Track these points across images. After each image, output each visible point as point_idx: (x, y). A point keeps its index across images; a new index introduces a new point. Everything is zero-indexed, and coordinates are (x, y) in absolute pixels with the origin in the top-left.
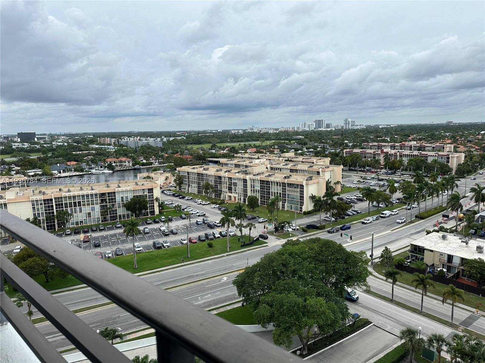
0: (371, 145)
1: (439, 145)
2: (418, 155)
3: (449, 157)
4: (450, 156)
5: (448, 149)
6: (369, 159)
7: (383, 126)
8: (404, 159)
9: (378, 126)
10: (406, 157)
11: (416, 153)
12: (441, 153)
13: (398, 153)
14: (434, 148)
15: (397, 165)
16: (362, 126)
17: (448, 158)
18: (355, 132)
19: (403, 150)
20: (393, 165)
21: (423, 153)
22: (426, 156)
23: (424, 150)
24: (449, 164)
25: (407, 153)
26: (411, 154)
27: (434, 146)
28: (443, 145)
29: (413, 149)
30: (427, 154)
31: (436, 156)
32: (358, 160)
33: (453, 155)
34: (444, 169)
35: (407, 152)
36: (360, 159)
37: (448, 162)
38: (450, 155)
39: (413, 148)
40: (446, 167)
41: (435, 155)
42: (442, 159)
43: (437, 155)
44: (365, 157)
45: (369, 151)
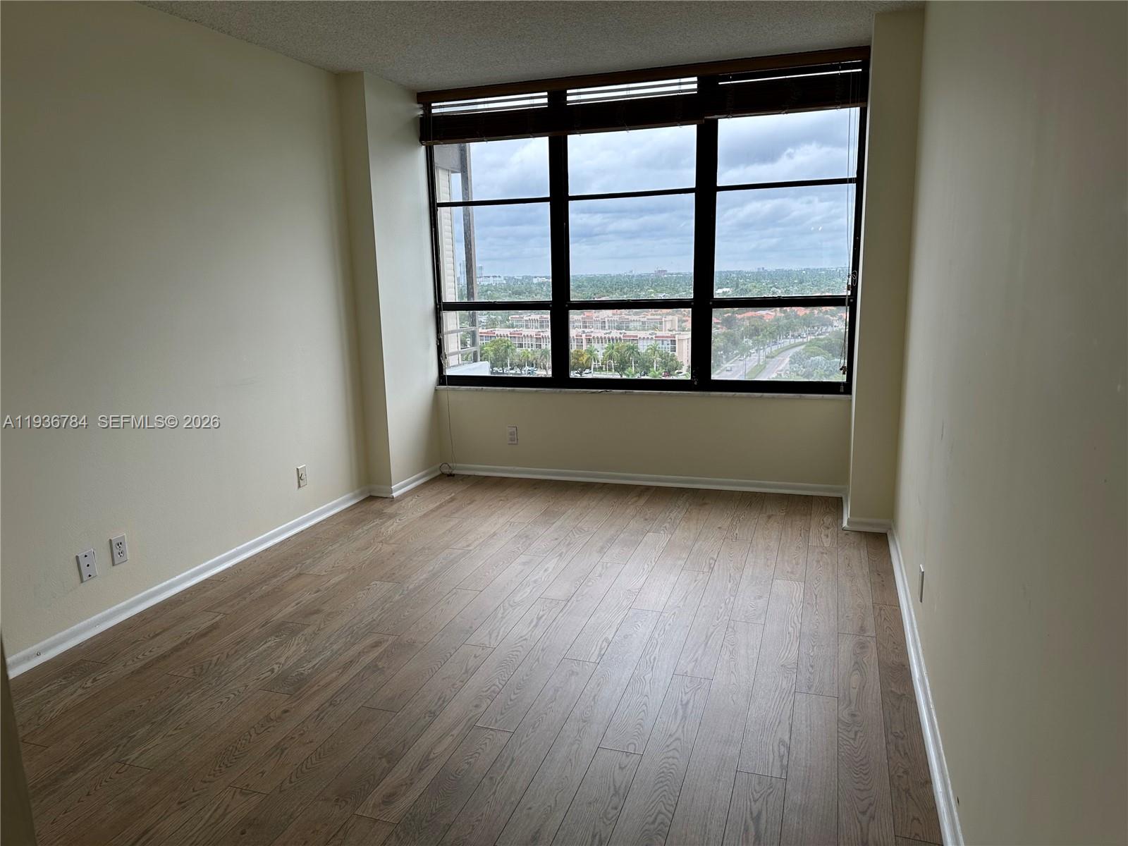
0: (527, 318)
1: (653, 317)
2: (620, 339)
3: (675, 341)
4: (676, 339)
5: (668, 326)
6: (529, 350)
7: (541, 280)
8: (596, 346)
9: (530, 278)
10: (598, 343)
11: (615, 334)
12: (659, 333)
13: (584, 336)
14: (644, 323)
15: (584, 361)
16: (498, 279)
17: (673, 342)
18: (487, 291)
19: (592, 330)
20: (578, 359)
21: (628, 333)
22: (635, 339)
23: (627, 328)
24: (676, 354)
25: (599, 335)
26: (607, 336)
27: (645, 320)
28: (659, 317)
29: (607, 327)
30: (637, 336)
31: (652, 338)
32: (509, 351)
33: (681, 337)
34: (669, 364)
35: (600, 333)
36: (512, 350)
37: (674, 350)
38: (677, 336)
39: (607, 325)
40: (672, 360)
41: (650, 337)
42: (663, 344)
43: (654, 336)
44: (521, 346)
45: (525, 332)
